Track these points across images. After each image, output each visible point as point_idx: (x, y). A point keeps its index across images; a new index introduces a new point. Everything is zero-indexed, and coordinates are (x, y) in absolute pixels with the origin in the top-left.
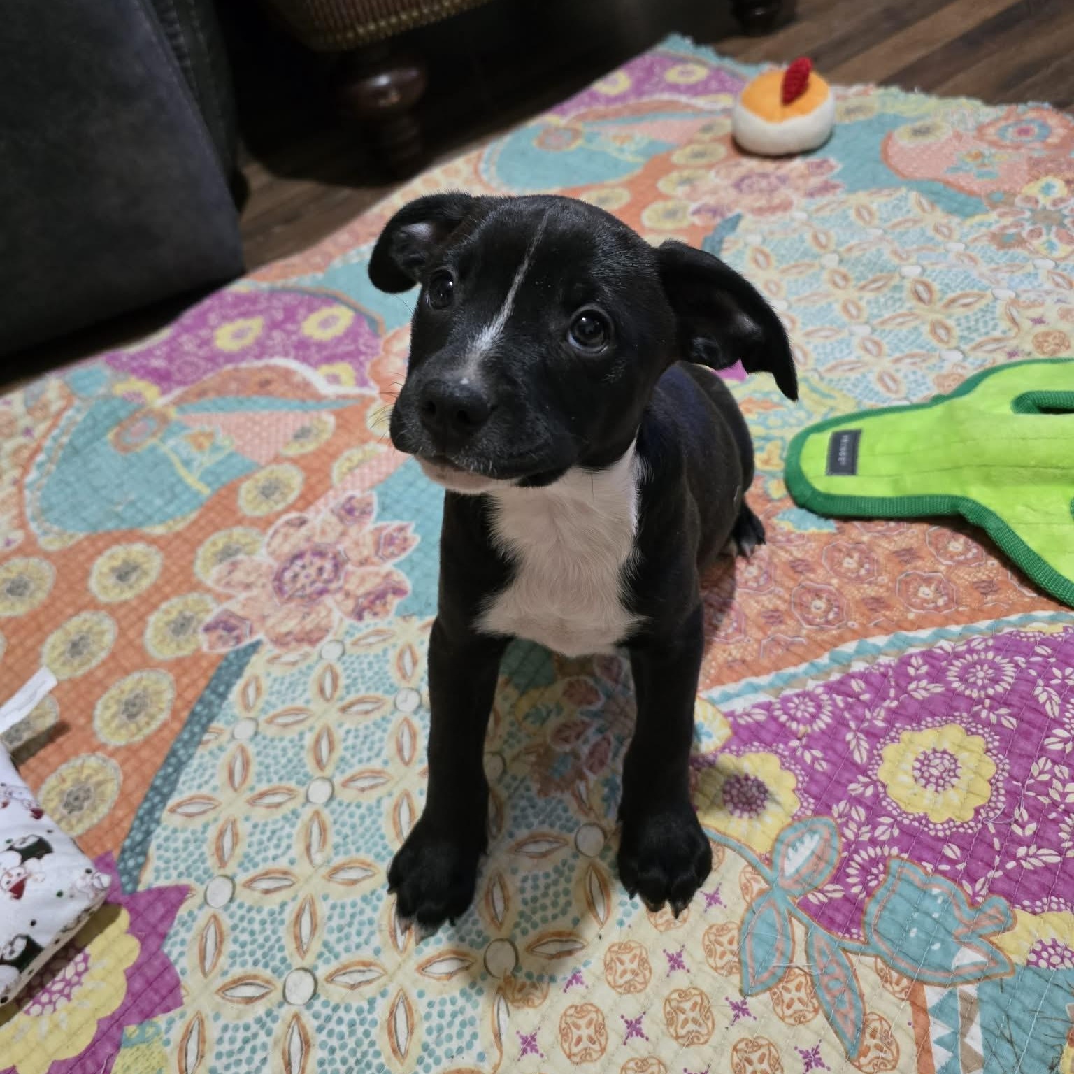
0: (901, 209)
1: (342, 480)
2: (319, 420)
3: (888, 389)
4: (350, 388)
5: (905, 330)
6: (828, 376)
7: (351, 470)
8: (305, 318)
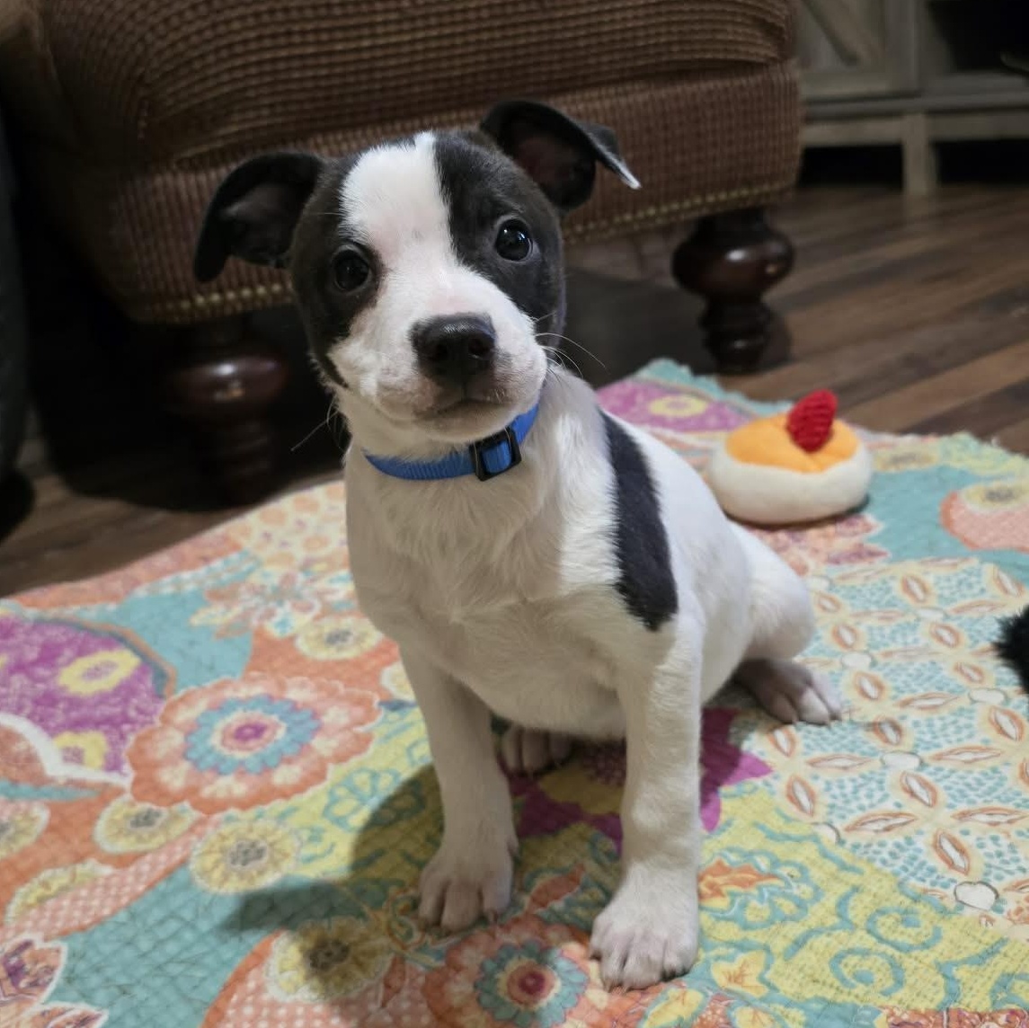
0: (970, 586)
1: (22, 915)
2: (26, 814)
3: (951, 864)
4: (92, 772)
5: (977, 771)
6: (851, 839)
7: (41, 900)
8: (70, 662)
